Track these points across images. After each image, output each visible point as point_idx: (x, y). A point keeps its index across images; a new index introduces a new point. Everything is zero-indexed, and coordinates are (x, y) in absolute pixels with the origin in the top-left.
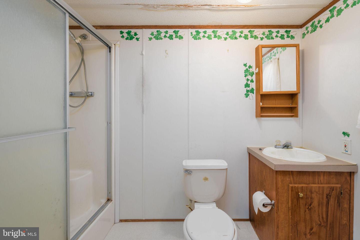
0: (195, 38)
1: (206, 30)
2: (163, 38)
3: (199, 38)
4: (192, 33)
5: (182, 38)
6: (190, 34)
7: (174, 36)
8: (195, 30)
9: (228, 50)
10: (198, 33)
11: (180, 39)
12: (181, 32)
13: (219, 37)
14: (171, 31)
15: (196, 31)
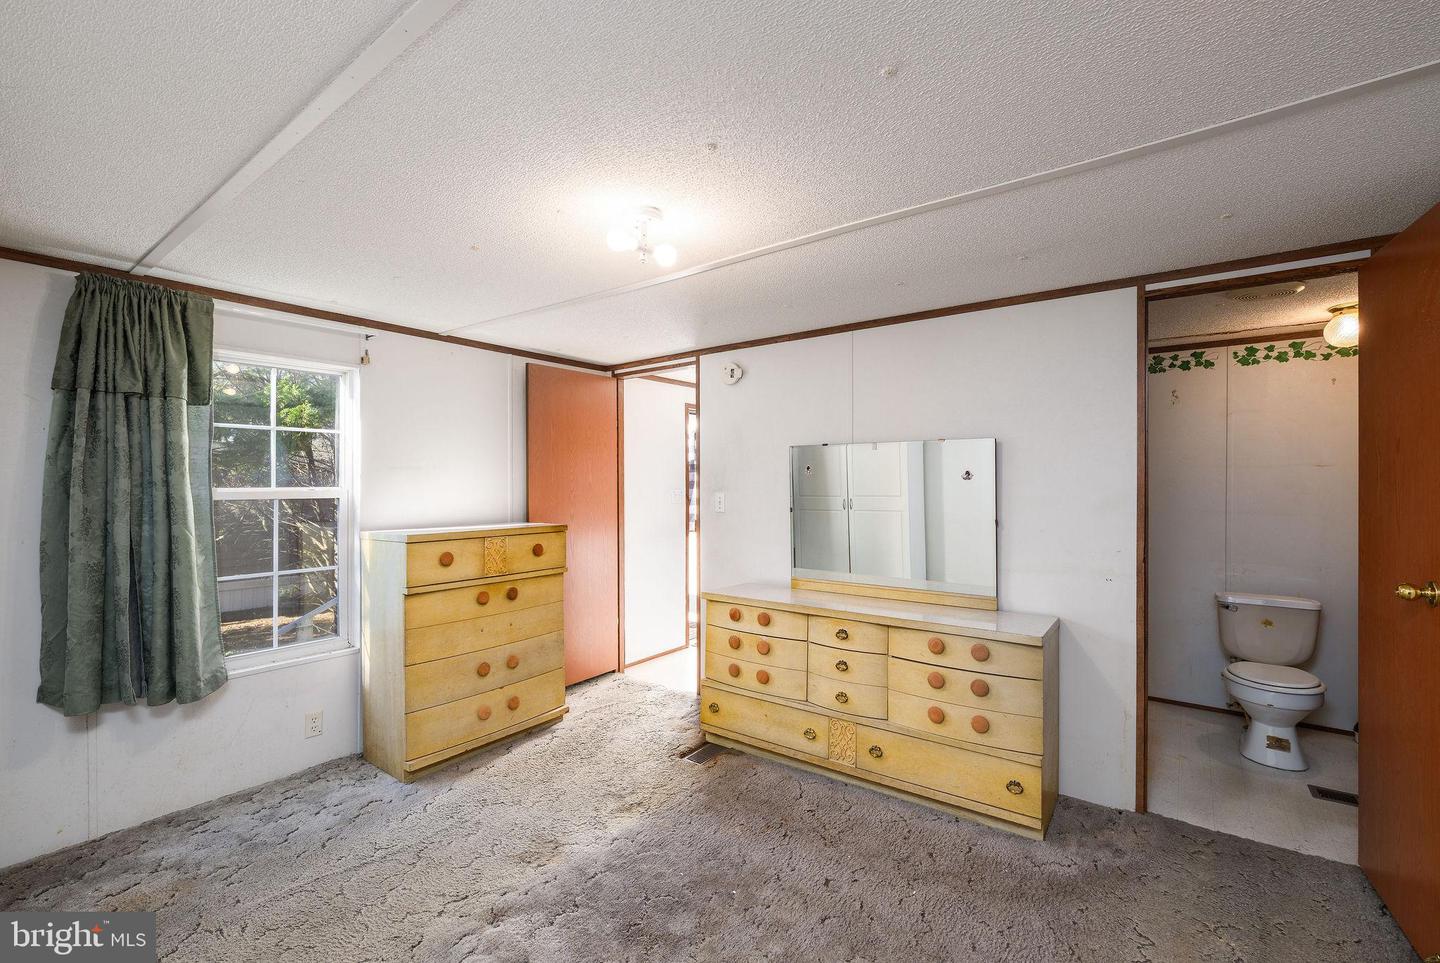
0: (1244, 362)
1: (1272, 343)
2: (1167, 368)
3: (1256, 362)
4: (1235, 353)
5: (1212, 364)
6: (1231, 355)
7: (1193, 363)
8: (1244, 346)
9: (1334, 380)
10: (1252, 352)
11: (1206, 367)
12: (1209, 354)
13: (1310, 355)
14: (1185, 355)
15: (1246, 349)
